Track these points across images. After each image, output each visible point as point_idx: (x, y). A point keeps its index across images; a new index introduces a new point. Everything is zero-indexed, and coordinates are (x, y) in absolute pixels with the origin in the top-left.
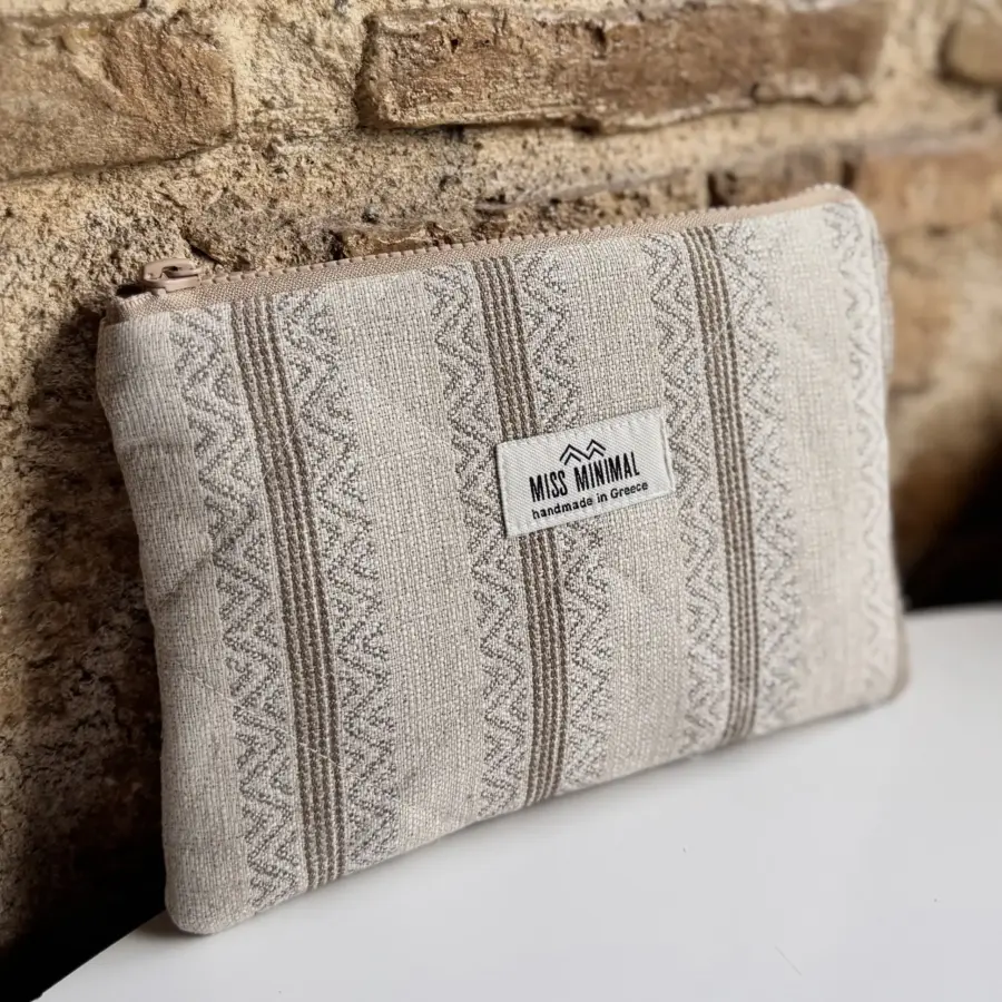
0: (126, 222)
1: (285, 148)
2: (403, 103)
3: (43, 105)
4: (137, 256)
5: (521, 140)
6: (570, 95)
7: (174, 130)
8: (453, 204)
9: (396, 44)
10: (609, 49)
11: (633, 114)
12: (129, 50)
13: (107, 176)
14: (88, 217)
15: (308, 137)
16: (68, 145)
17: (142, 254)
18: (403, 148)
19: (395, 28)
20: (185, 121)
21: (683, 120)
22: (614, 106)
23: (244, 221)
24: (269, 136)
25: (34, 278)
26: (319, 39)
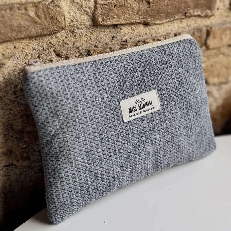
0: (41, 49)
1: (77, 31)
2: (103, 20)
3: (22, 23)
4: (44, 56)
5: (131, 27)
6: (142, 17)
7: (51, 28)
8: (115, 43)
9: (101, 7)
10: (151, 6)
11: (157, 21)
12: (41, 10)
13: (37, 38)
14: (33, 48)
15: (82, 28)
16: (28, 32)
17: (45, 56)
18: (104, 30)
19: (101, 3)
20: (54, 26)
21: (169, 21)
22: (152, 19)
23: (68, 48)
24: (73, 28)
25: (21, 62)
26: (84, 6)
